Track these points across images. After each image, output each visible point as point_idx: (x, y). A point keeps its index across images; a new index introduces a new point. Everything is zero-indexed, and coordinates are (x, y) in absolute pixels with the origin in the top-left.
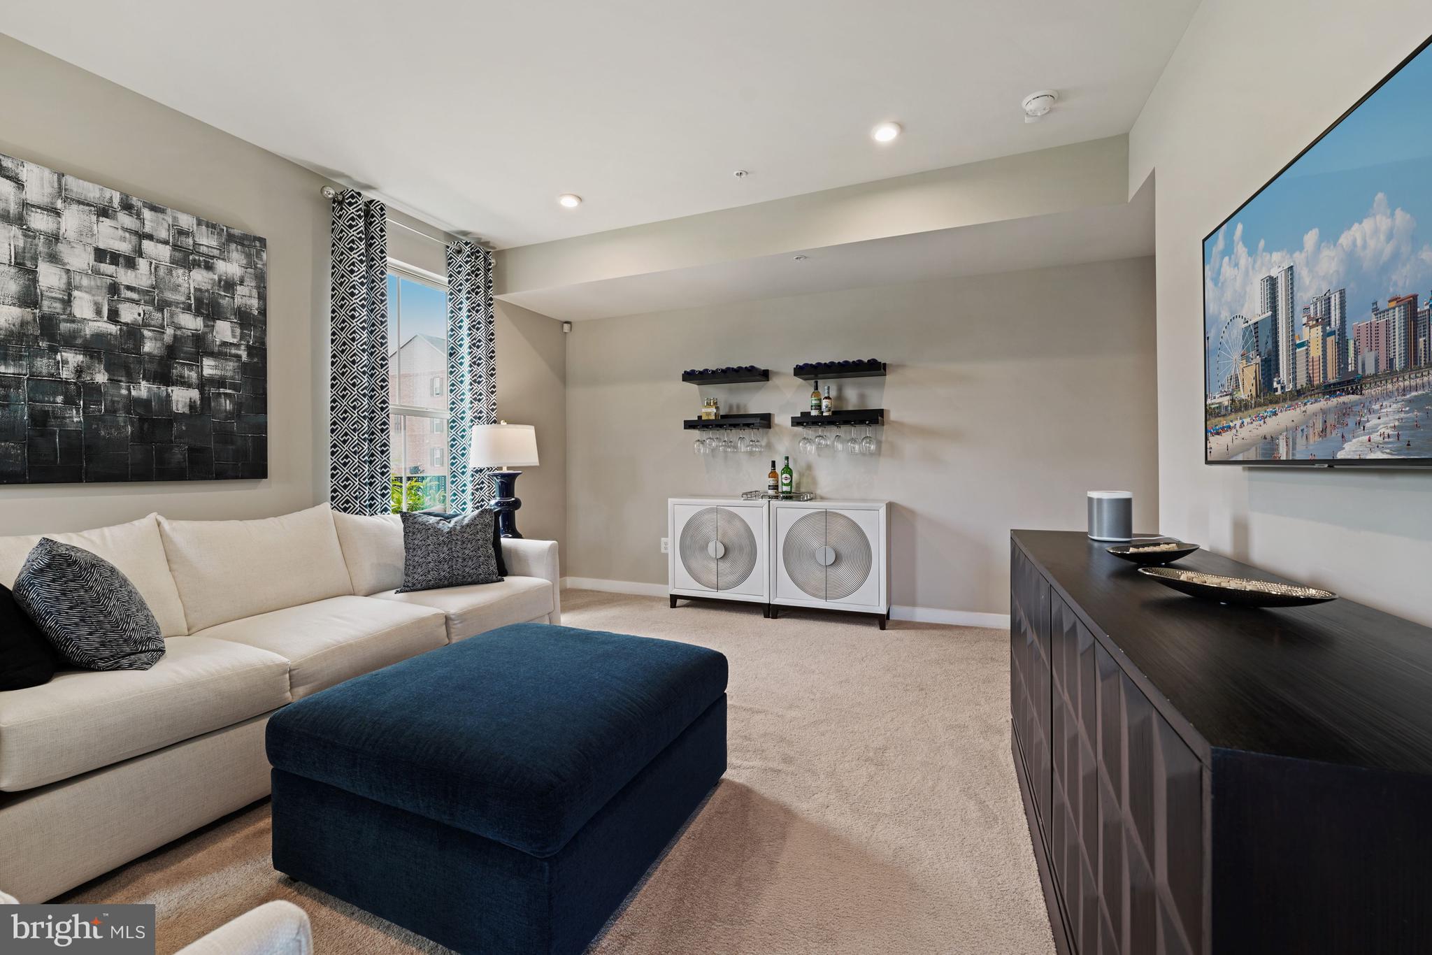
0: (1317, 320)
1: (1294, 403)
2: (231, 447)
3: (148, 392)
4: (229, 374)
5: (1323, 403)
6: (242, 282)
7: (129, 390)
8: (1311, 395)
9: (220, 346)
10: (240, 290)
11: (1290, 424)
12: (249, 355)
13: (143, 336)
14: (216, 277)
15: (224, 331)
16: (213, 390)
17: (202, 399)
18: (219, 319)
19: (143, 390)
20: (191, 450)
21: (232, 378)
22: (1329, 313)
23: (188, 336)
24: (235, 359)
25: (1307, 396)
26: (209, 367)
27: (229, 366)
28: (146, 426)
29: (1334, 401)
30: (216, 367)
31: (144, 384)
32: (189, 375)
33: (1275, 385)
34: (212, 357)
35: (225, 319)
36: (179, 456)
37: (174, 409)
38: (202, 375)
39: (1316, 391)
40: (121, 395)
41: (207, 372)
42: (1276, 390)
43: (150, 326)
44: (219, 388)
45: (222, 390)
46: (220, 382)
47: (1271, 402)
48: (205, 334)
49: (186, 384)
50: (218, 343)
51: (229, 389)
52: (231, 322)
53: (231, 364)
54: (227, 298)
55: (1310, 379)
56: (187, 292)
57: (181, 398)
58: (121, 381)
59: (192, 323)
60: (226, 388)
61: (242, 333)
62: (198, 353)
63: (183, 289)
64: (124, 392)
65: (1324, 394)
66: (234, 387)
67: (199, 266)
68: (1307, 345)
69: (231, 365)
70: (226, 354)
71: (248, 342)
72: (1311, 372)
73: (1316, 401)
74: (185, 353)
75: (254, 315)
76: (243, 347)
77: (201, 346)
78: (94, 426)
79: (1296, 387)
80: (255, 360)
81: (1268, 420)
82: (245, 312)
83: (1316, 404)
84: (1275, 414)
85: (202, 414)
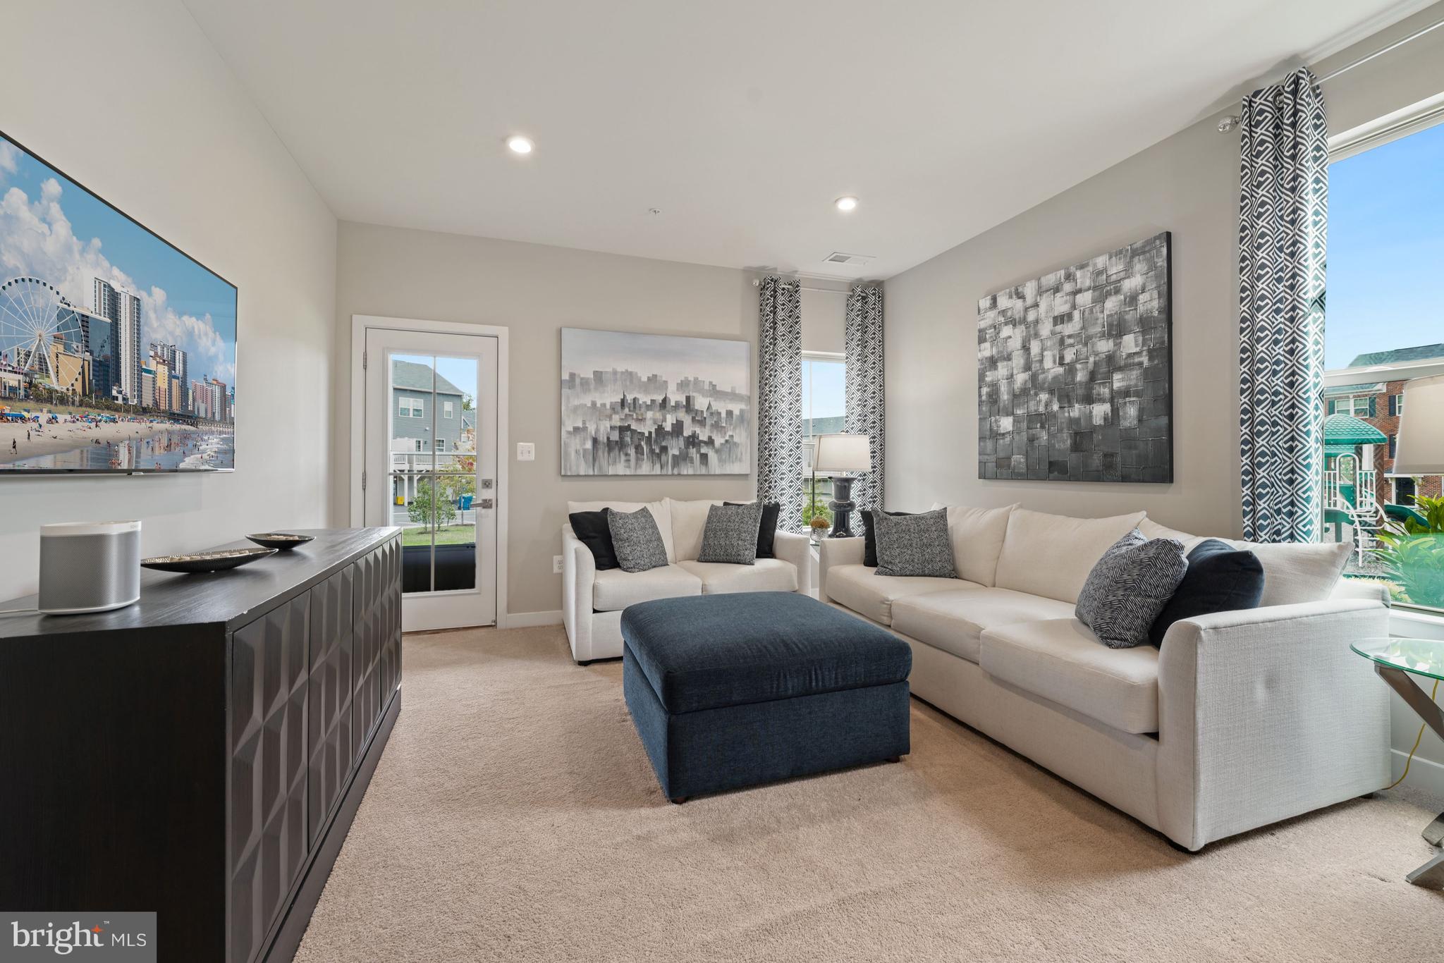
0: (164, 361)
1: (139, 417)
2: (1134, 452)
3: (1079, 412)
4: (1133, 383)
5: (168, 426)
6: (1143, 291)
7: (1069, 412)
8: (157, 416)
9: (1126, 358)
10: (1142, 298)
11: (133, 435)
12: (1149, 360)
13: (1076, 370)
14: (1122, 297)
15: (1130, 343)
16: (1121, 401)
17: (1112, 411)
18: (1125, 335)
19: (1076, 411)
20: (1105, 455)
21: (1136, 386)
22: (175, 362)
23: (1104, 359)
24: (1137, 367)
25: (153, 416)
26: (1118, 381)
27: (1133, 375)
28: (1078, 438)
29: (177, 427)
30: (1123, 379)
31: (1077, 406)
32: (1103, 392)
33: (114, 393)
34: (1120, 371)
35: (1130, 332)
36: (1097, 461)
37: (1094, 423)
38: (1112, 390)
39: (162, 414)
40: (1065, 417)
41: (1116, 385)
42: (117, 398)
43: (1080, 360)
44: (1124, 398)
45: (1127, 399)
46: (1126, 393)
47: (108, 408)
48: (1114, 352)
49: (1102, 401)
50: (1124, 357)
51: (1133, 397)
52: (1134, 333)
53: (1135, 372)
54: (1131, 312)
55: (156, 403)
56: (1102, 322)
57: (1100, 411)
58: (1065, 407)
59: (1105, 346)
60: (1130, 397)
61: (1144, 340)
62: (1109, 371)
63: (1100, 321)
64: (1067, 414)
65: (169, 419)
66: (1138, 394)
67: (1110, 295)
68: (154, 374)
69: (1135, 374)
70: (1130, 365)
71: (1150, 346)
72: (158, 397)
73: (162, 422)
74: (1102, 374)
75: (1154, 317)
76: (1144, 353)
77: (1112, 363)
78: (1053, 442)
79: (141, 404)
80: (1156, 362)
81: (102, 424)
82: (1148, 318)
83: (162, 424)
84: (114, 421)
85: (1112, 424)
